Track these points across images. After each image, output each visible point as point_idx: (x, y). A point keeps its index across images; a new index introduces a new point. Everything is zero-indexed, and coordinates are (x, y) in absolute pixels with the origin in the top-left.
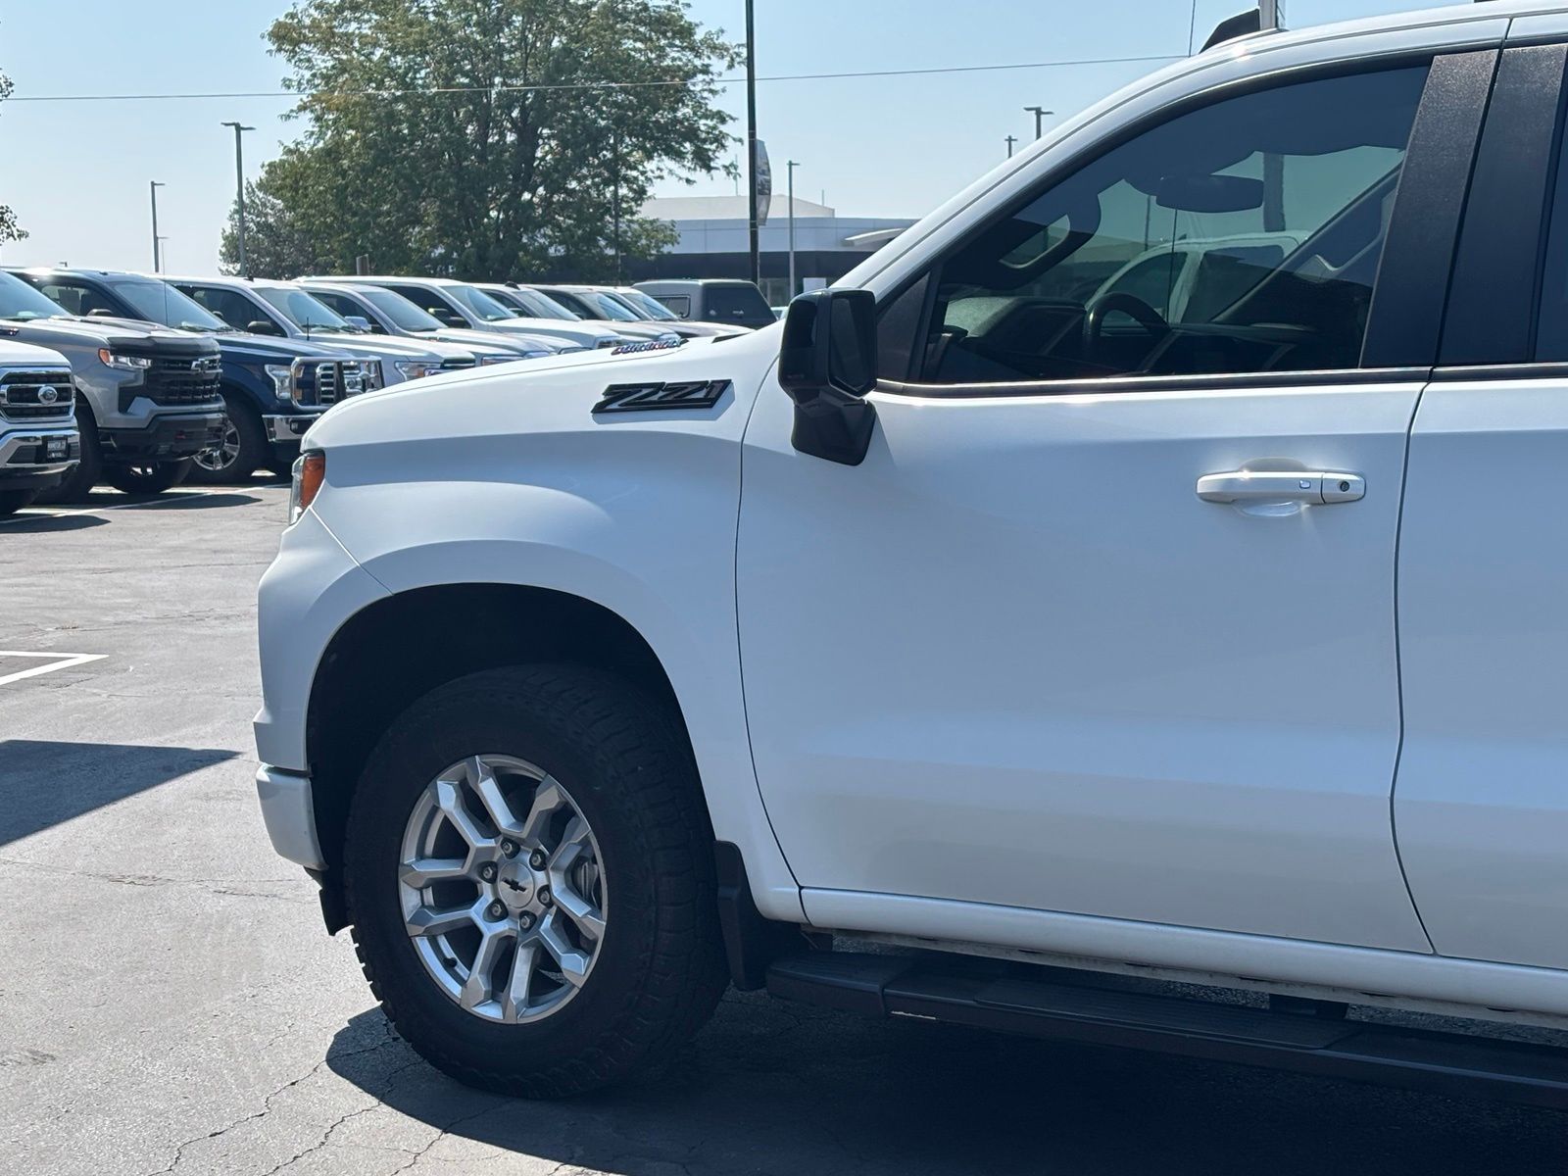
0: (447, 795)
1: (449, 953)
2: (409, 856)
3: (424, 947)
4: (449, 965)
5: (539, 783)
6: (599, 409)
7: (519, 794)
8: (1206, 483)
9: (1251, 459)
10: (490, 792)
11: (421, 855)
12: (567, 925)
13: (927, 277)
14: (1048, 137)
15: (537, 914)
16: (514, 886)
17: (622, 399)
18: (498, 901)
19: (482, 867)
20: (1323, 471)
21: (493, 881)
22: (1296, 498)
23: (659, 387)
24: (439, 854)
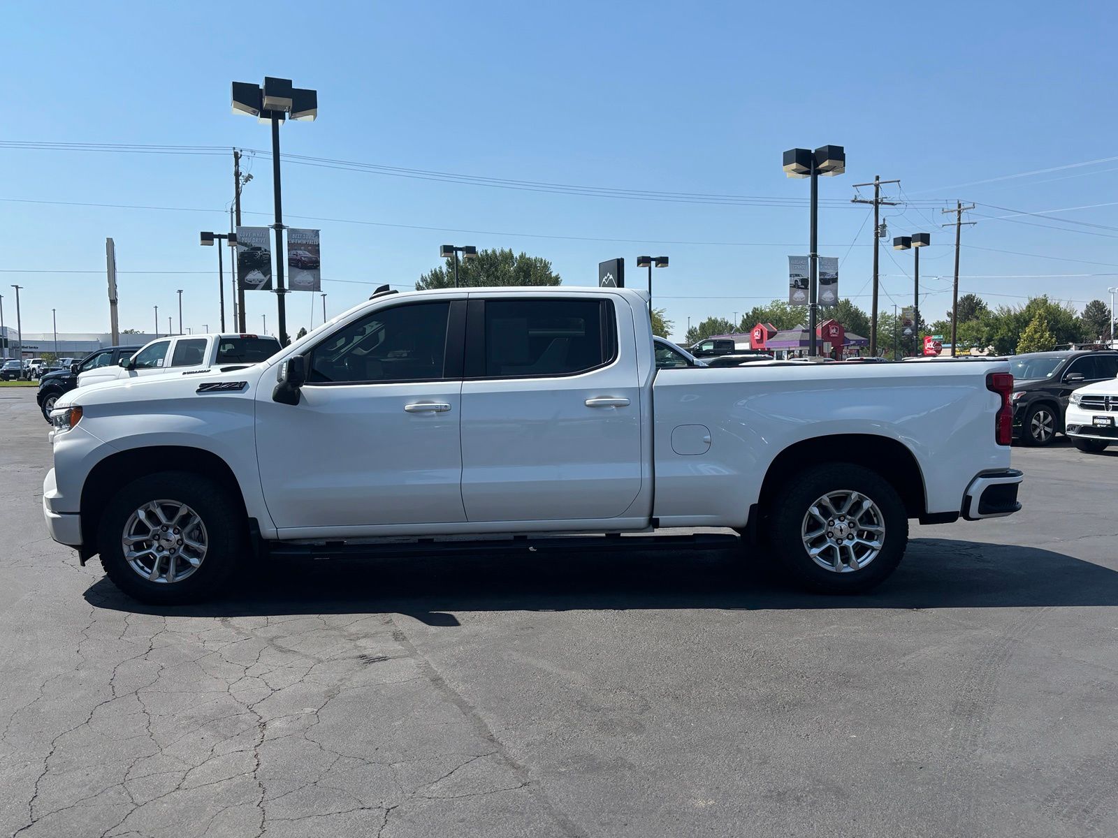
0: (142, 514)
1: (141, 565)
2: (125, 536)
3: (133, 564)
4: (142, 568)
5: (179, 508)
6: (198, 391)
7: (170, 512)
8: (407, 407)
9: (418, 401)
10: (159, 512)
11: (129, 535)
12: (188, 549)
13: (309, 353)
14: (328, 323)
15: (176, 548)
16: (168, 540)
17: (204, 388)
18: (160, 546)
19: (153, 537)
20: (439, 403)
21: (158, 540)
22: (433, 410)
23: (221, 384)
24: (136, 533)
